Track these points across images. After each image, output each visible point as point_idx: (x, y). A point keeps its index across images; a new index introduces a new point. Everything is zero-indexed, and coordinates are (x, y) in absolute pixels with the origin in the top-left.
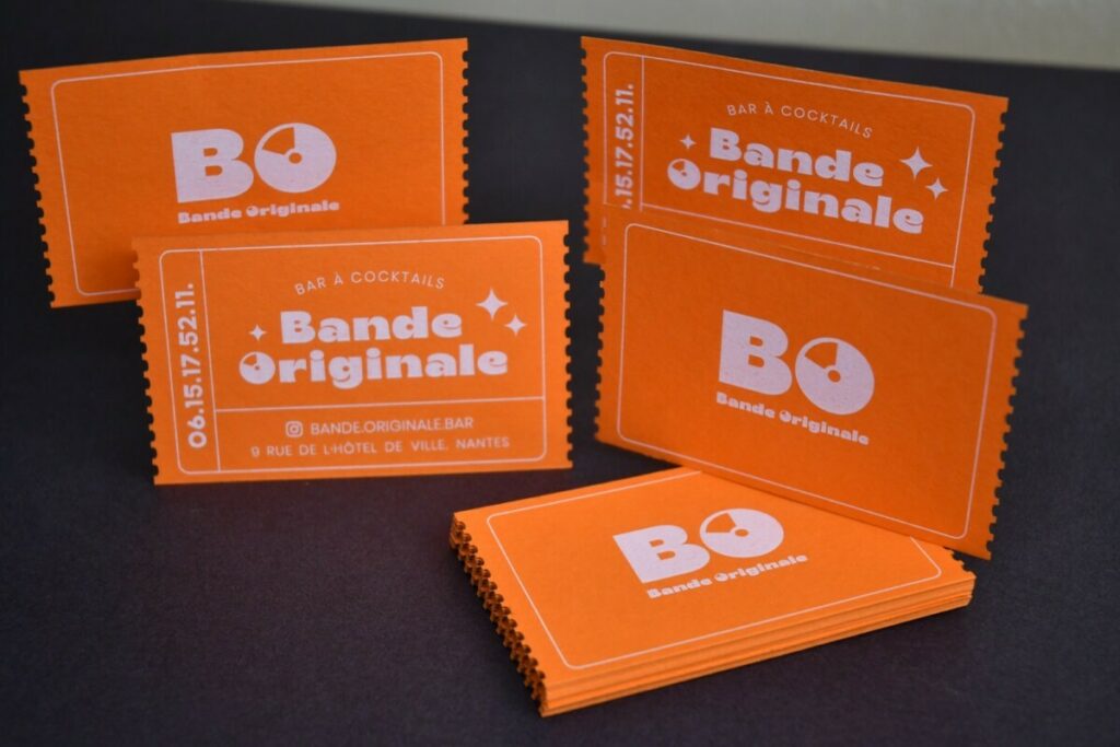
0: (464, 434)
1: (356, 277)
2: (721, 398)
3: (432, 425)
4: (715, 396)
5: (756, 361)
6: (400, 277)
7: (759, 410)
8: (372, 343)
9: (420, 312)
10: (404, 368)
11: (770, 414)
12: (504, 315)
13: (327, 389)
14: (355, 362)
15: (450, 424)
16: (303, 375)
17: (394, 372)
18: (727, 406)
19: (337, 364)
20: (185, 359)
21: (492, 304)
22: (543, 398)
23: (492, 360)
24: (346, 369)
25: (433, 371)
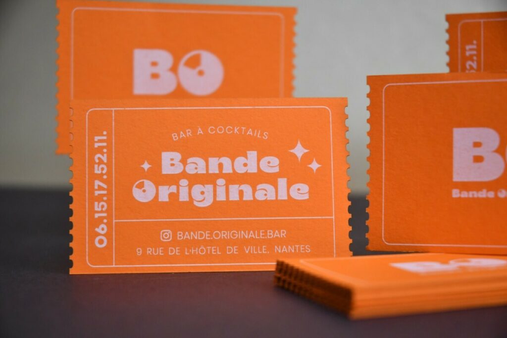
0: (280, 242)
1: (212, 130)
2: (456, 193)
3: (259, 235)
4: (451, 193)
5: (478, 159)
6: (240, 130)
7: (483, 194)
8: (221, 175)
9: (253, 155)
10: (241, 193)
11: (491, 195)
12: (307, 158)
13: (189, 207)
14: (209, 188)
15: (272, 234)
16: (174, 196)
17: (234, 196)
18: (460, 198)
19: (197, 189)
20: (97, 183)
21: (299, 151)
22: (333, 217)
23: (299, 190)
24: (203, 193)
25: (260, 196)
